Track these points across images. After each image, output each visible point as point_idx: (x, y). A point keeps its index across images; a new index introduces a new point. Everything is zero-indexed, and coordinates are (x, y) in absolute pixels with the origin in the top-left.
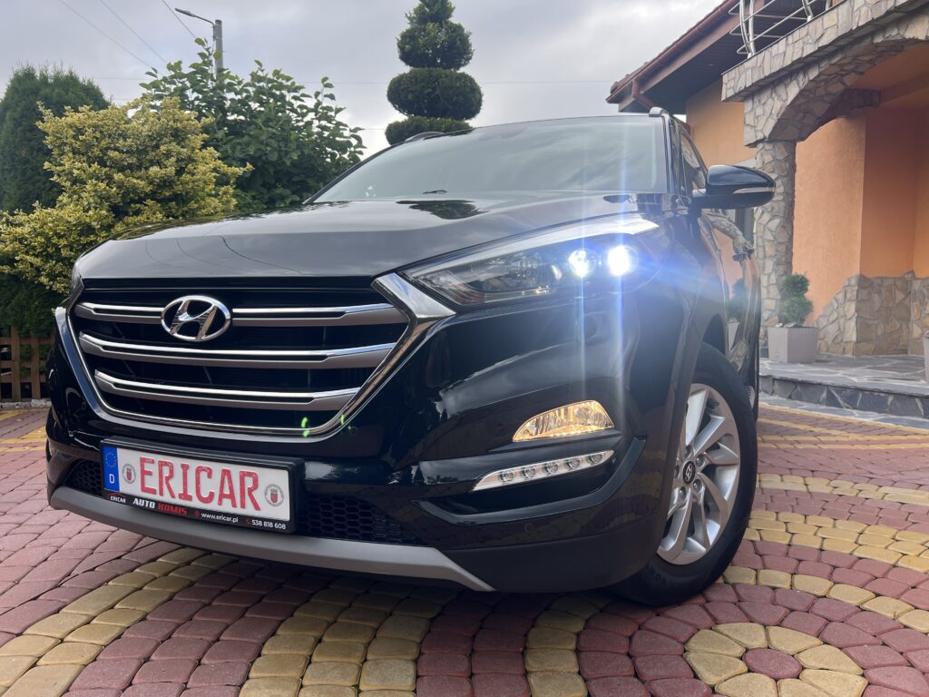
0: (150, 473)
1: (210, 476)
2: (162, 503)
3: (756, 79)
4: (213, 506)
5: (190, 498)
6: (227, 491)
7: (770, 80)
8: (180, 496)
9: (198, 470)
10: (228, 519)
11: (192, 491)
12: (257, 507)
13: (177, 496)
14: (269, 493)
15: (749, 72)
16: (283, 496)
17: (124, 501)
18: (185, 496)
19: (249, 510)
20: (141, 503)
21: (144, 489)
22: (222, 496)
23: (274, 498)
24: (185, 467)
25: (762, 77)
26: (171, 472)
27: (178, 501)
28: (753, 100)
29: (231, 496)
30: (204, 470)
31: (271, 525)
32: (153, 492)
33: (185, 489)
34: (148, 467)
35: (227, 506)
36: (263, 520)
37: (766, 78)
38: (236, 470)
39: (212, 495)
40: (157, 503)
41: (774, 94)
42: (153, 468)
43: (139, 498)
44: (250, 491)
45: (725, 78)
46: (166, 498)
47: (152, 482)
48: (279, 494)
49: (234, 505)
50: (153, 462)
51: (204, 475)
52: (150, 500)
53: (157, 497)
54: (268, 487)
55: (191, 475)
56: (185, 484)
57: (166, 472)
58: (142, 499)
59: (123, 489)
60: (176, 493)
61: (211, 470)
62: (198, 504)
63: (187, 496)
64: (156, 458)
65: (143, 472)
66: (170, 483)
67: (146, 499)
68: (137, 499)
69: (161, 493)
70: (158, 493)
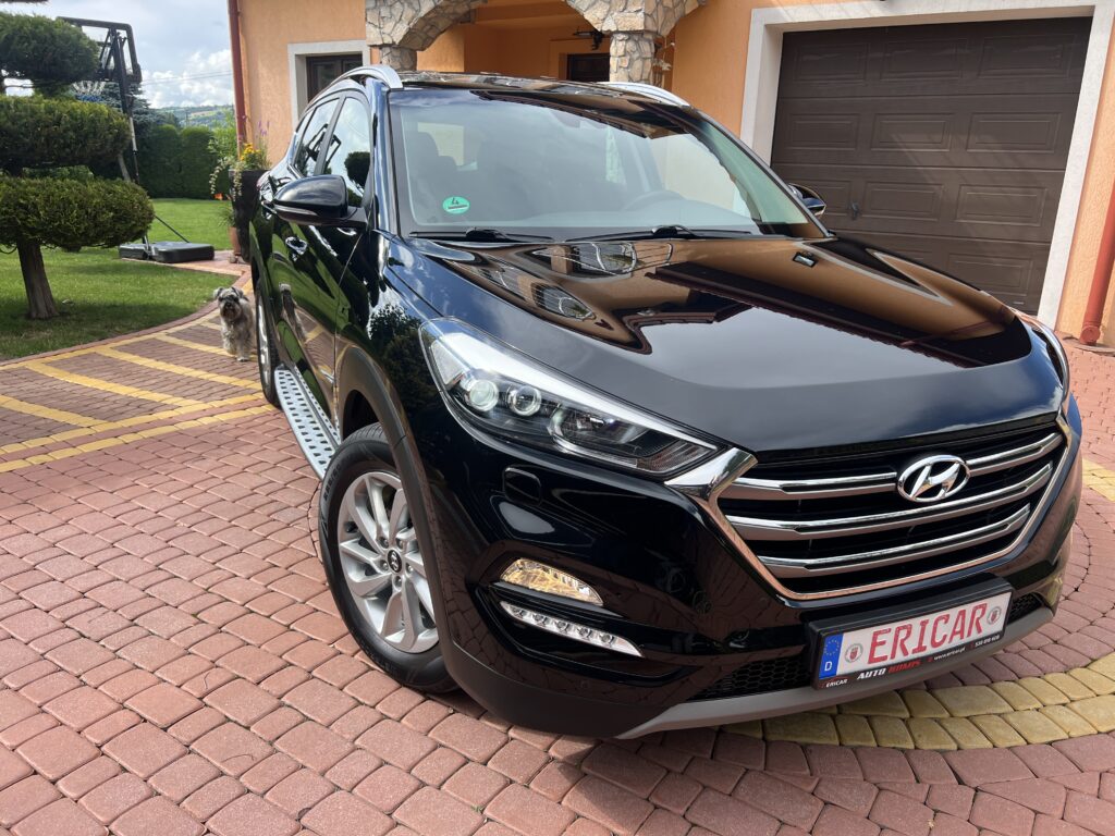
0: (883, 643)
1: (946, 622)
2: (893, 665)
4: (944, 646)
5: (925, 648)
6: (958, 629)
8: (914, 651)
9: (936, 621)
10: (955, 652)
11: (927, 642)
12: (980, 631)
13: (910, 652)
14: (992, 614)
16: (1001, 613)
17: (846, 681)
18: (918, 649)
19: (973, 637)
20: (869, 675)
21: (872, 660)
22: (953, 635)
23: (995, 617)
24: (924, 624)
26: (909, 634)
27: (911, 656)
29: (961, 631)
30: (942, 619)
32: (884, 658)
33: (920, 643)
34: (881, 638)
35: (954, 641)
38: (970, 608)
39: (945, 636)
40: (888, 667)
42: (889, 638)
43: (865, 672)
44: (978, 620)
46: (900, 657)
47: (879, 653)
48: (999, 612)
49: (962, 638)
50: (890, 630)
51: (941, 623)
52: (880, 668)
53: (889, 661)
55: (929, 628)
56: (921, 638)
57: (903, 634)
58: (869, 670)
59: (840, 671)
60: (910, 650)
61: (948, 616)
62: (930, 650)
63: (921, 648)
64: (894, 626)
65: (875, 644)
66: (906, 643)
67: (874, 669)
68: (862, 675)
69: (893, 656)
70: (889, 657)
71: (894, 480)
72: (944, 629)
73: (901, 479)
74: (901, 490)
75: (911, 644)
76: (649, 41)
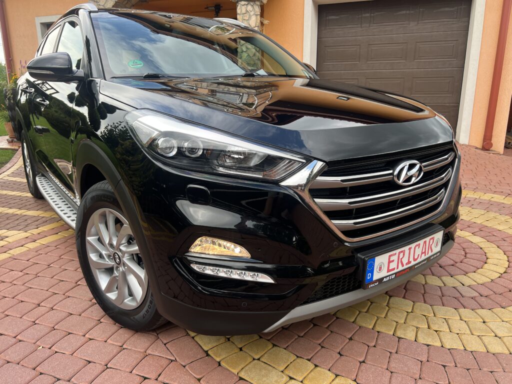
0: (393, 261)
1: (419, 248)
2: (398, 272)
4: (419, 260)
5: (411, 262)
6: (424, 251)
8: (407, 264)
9: (415, 248)
10: (424, 263)
11: (411, 259)
12: (432, 251)
14: (436, 242)
17: (378, 283)
19: (429, 254)
20: (388, 278)
21: (389, 271)
22: (422, 254)
23: (437, 244)
24: (410, 249)
26: (404, 255)
27: (405, 267)
29: (425, 252)
30: (417, 246)
31: (435, 256)
32: (394, 269)
33: (409, 260)
34: (392, 259)
35: (423, 257)
36: (433, 255)
39: (419, 255)
40: (395, 274)
42: (395, 258)
43: (386, 277)
44: (431, 245)
46: (401, 268)
47: (393, 265)
48: (439, 241)
49: (425, 255)
50: (396, 253)
51: (417, 248)
52: (392, 275)
53: (396, 271)
54: (436, 240)
55: (412, 251)
56: (409, 257)
57: (401, 255)
58: (388, 276)
59: (375, 278)
60: (404, 264)
61: (419, 244)
62: (413, 263)
63: (409, 262)
64: (397, 251)
65: (390, 262)
66: (403, 260)
67: (390, 276)
68: (385, 279)
69: (398, 268)
70: (396, 268)
71: (392, 174)
72: (419, 251)
73: (395, 174)
74: (396, 179)
75: (405, 261)
76: (258, 5)
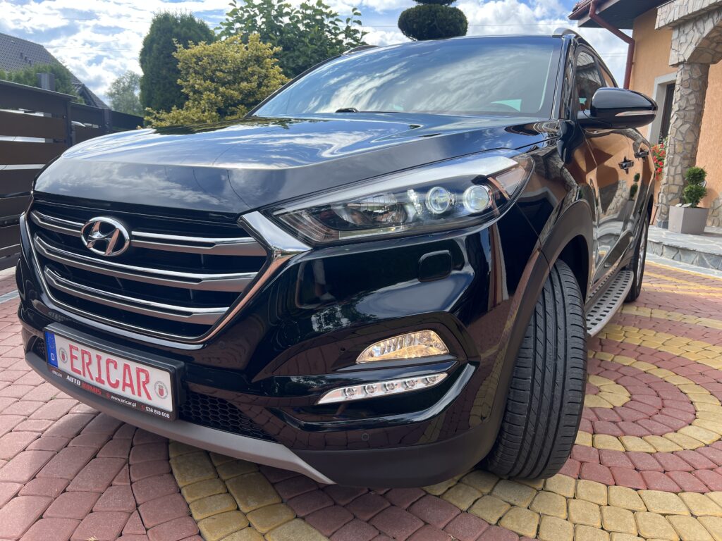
0: (76, 358)
1: (116, 367)
2: (85, 382)
3: (682, 15)
4: (119, 391)
5: (103, 382)
6: (128, 381)
7: (692, 16)
8: (97, 379)
9: (108, 364)
10: (130, 403)
11: (104, 377)
12: (149, 397)
13: (94, 379)
14: (157, 387)
15: (677, 9)
16: (167, 392)
17: (61, 375)
18: (99, 380)
19: (144, 399)
20: (71, 380)
21: (73, 369)
22: (125, 385)
23: (161, 392)
24: (99, 358)
25: (686, 14)
26: (90, 359)
27: (94, 382)
28: (679, 30)
29: (131, 385)
30: (112, 362)
31: (159, 413)
32: (79, 372)
33: (100, 375)
34: (75, 353)
35: (128, 393)
36: (154, 408)
37: (689, 15)
38: (134, 366)
39: (118, 382)
40: (82, 381)
41: (695, 28)
42: (77, 354)
43: (70, 376)
44: (144, 384)
45: (659, 11)
46: (87, 379)
47: (78, 365)
48: (164, 389)
49: (133, 393)
50: (78, 350)
51: (112, 366)
52: (77, 379)
53: (82, 377)
54: (157, 383)
55: (103, 364)
56: (99, 371)
57: (87, 358)
59: (59, 365)
60: (93, 376)
61: (116, 363)
62: (107, 387)
63: (101, 380)
65: (72, 356)
66: (90, 368)
67: (74, 377)
69: (84, 374)
72: (117, 375)
75: (94, 372)
